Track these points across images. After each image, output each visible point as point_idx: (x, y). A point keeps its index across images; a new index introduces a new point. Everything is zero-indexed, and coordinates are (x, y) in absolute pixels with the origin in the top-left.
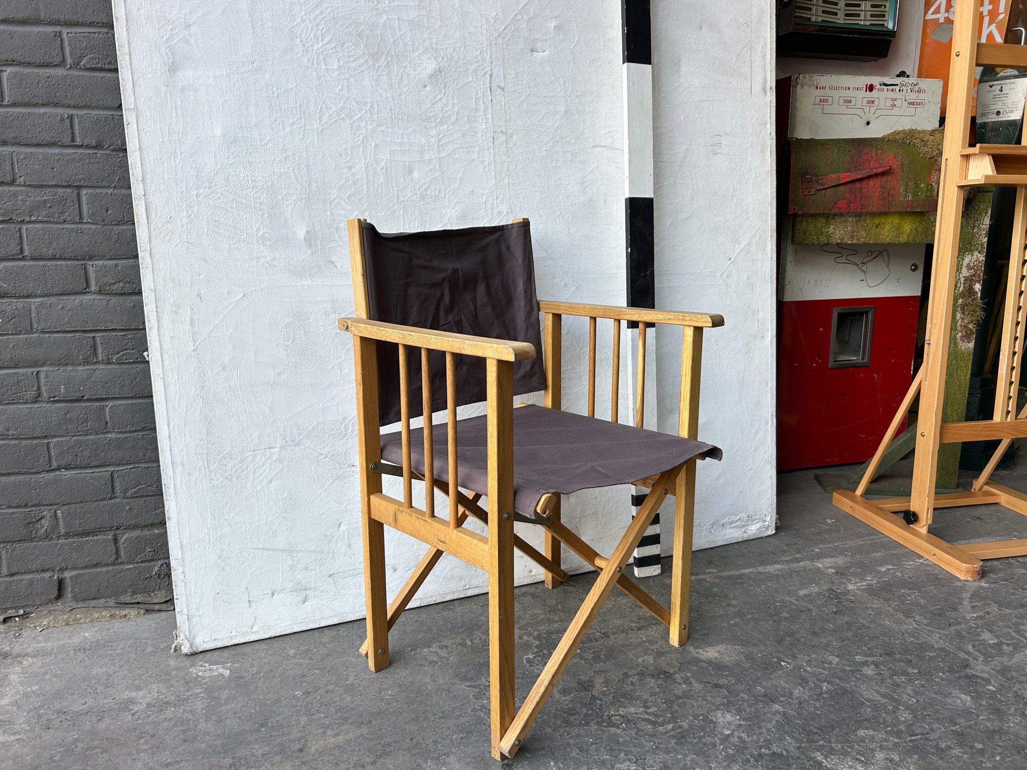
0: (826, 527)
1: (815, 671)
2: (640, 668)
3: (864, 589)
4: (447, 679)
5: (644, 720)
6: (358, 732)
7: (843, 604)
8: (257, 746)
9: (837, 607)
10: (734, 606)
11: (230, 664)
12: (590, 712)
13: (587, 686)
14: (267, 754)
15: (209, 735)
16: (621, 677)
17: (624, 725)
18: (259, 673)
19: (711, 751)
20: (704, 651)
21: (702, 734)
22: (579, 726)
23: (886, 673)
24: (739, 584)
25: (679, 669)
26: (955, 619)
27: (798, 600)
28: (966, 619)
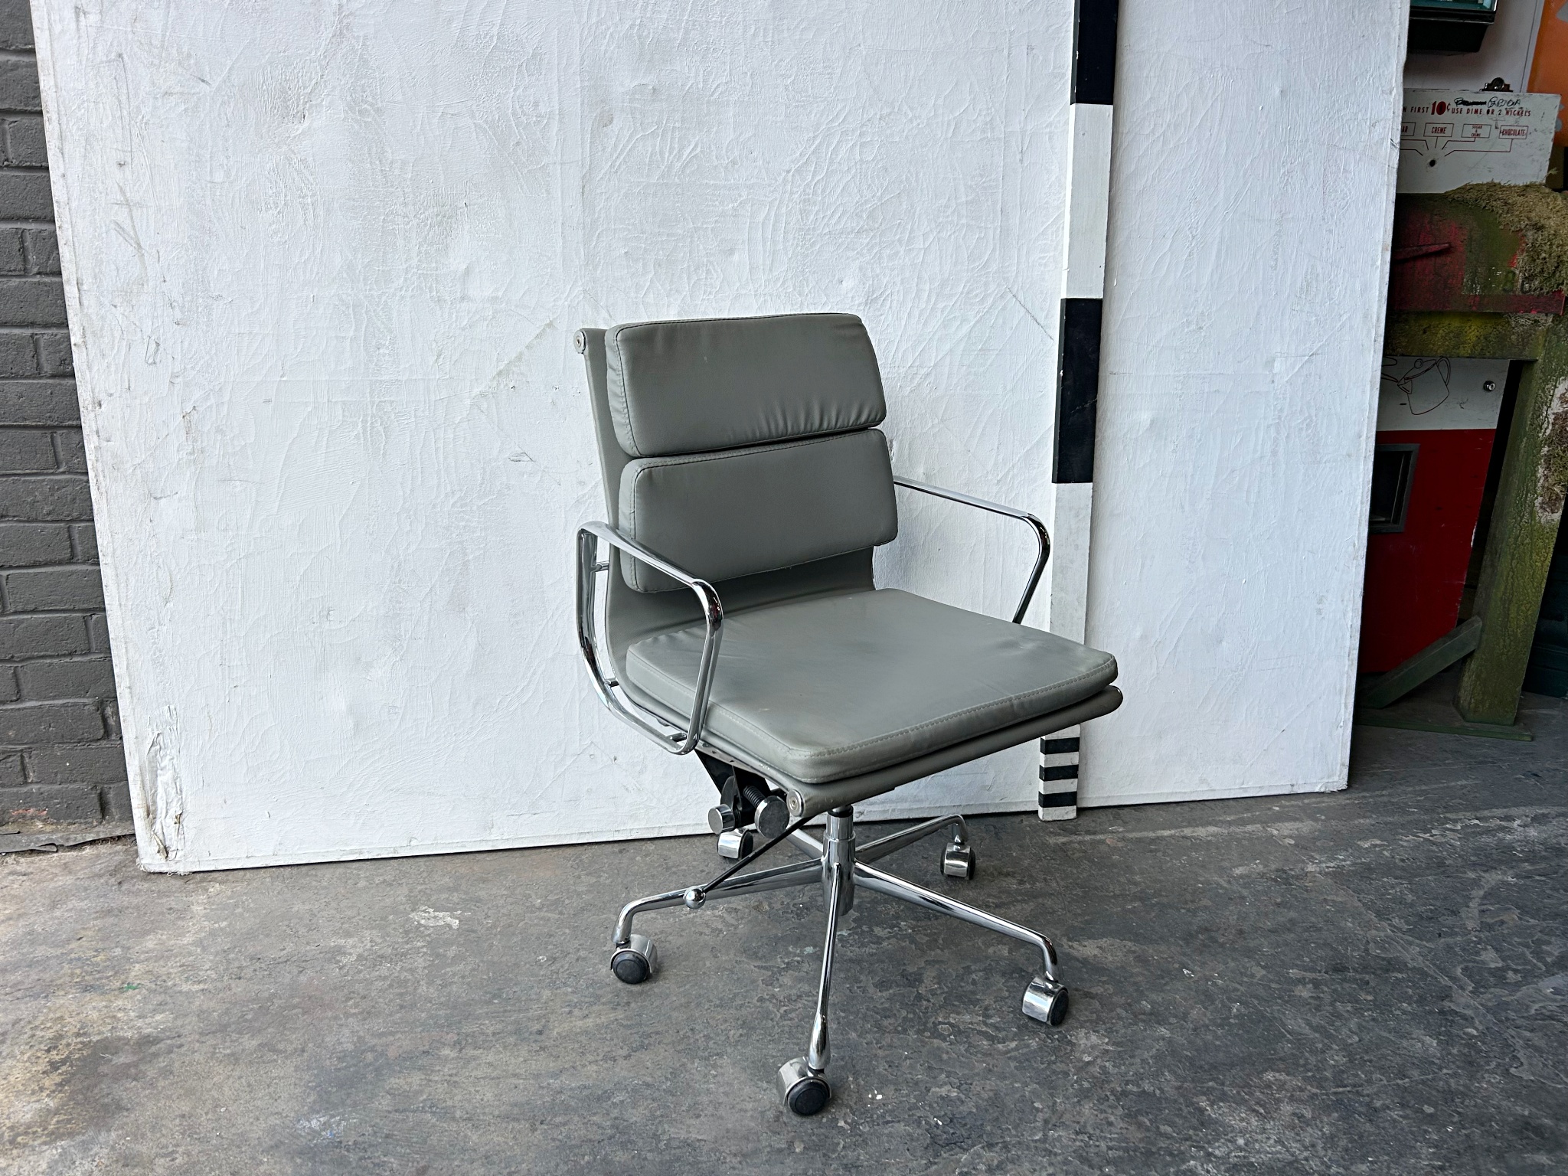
1: (1227, 986)
2: (988, 962)
3: (1329, 873)
4: (732, 956)
5: (980, 1033)
6: (612, 1016)
7: (1294, 892)
8: (487, 1022)
9: (1283, 896)
10: (1136, 884)
11: (459, 912)
12: (911, 1016)
13: (914, 980)
14: (499, 1033)
15: (430, 1002)
16: (961, 971)
17: (952, 1037)
18: (496, 928)
19: (1060, 1082)
20: (1081, 945)
21: (1053, 1058)
22: (894, 1033)
23: (1327, 998)
24: (1151, 851)
26: (1449, 928)
27: (1229, 882)
28: (1466, 928)
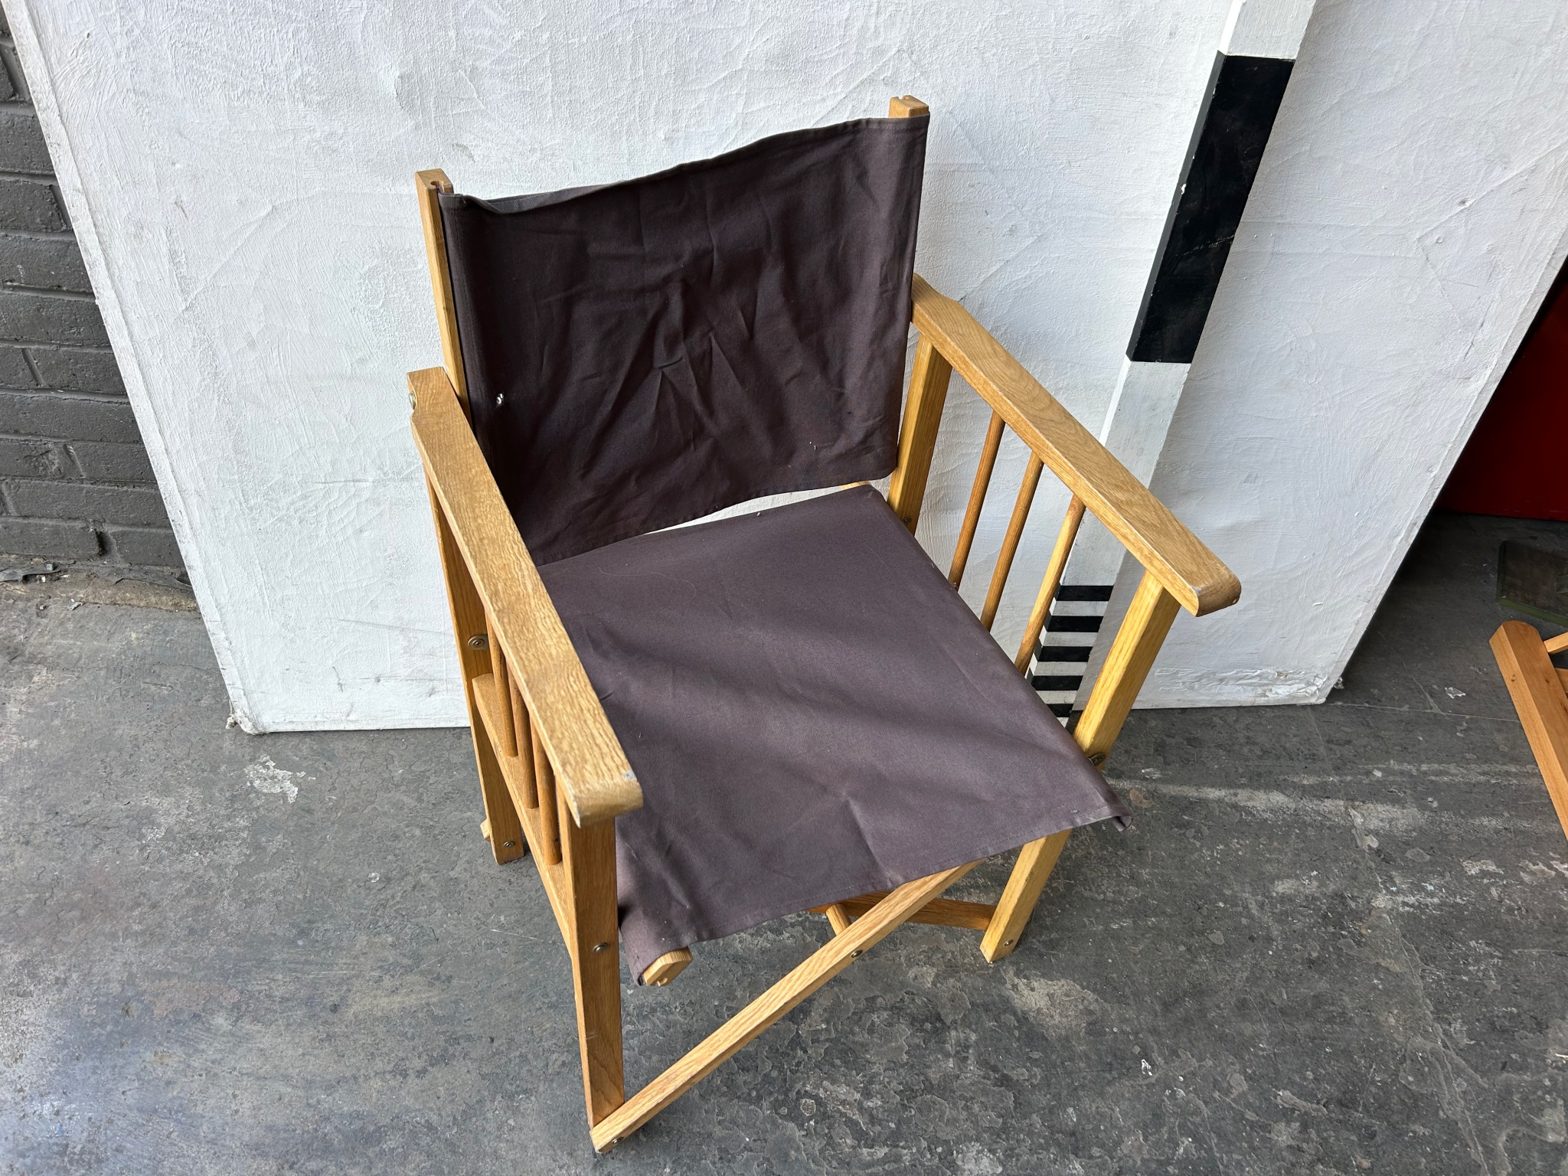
0: (1436, 710)
1: (1188, 1102)
2: (902, 994)
3: (1401, 915)
5: (852, 1123)
6: (425, 996)
7: (1341, 943)
8: (280, 977)
9: (1322, 949)
10: (1140, 884)
11: (303, 774)
14: (288, 1000)
15: (226, 929)
17: (812, 1123)
18: (337, 809)
20: (1027, 985)
22: (745, 1100)
23: (1310, 1151)
24: (1180, 827)
25: (963, 1019)
27: (1262, 906)
28: (1544, 1060)
